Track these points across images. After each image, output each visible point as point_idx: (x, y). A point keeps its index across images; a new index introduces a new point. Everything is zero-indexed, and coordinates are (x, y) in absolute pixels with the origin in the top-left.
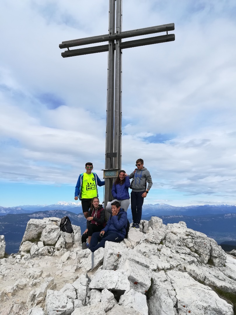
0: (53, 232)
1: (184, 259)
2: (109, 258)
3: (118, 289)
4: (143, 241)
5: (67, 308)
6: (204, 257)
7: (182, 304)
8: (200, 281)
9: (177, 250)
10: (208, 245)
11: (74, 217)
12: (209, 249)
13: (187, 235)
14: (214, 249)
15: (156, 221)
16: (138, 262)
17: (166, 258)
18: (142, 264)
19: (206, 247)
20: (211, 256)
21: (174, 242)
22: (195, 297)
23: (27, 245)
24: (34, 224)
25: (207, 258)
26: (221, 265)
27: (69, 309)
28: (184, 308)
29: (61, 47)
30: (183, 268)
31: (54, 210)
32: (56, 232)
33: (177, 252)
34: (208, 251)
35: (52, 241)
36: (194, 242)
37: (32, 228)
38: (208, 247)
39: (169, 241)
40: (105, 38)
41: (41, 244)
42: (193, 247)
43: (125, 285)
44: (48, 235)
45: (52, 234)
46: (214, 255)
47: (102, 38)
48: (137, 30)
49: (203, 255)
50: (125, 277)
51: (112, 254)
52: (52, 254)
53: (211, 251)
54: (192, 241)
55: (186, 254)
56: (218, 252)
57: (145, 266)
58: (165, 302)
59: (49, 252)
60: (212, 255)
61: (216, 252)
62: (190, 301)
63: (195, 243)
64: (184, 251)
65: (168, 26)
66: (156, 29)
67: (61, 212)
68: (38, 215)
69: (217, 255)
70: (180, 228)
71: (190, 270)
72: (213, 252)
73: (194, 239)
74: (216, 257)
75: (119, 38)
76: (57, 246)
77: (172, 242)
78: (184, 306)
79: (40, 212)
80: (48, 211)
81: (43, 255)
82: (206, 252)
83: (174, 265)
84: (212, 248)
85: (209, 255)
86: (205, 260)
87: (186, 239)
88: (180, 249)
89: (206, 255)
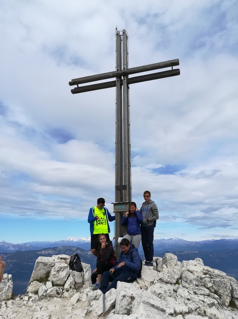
0: (62, 271)
1: (204, 302)
2: (122, 301)
4: (158, 280)
6: (225, 299)
9: (195, 291)
10: (229, 284)
11: (84, 254)
12: (229, 289)
13: (205, 274)
14: (235, 290)
15: (170, 258)
16: (153, 306)
17: (183, 300)
18: (157, 308)
19: (226, 287)
20: (232, 297)
21: (191, 281)
23: (35, 285)
24: (42, 262)
25: (228, 300)
29: (71, 84)
30: (203, 312)
31: (64, 247)
32: (66, 270)
33: (195, 293)
34: (229, 291)
35: (61, 280)
36: (212, 282)
37: (41, 267)
38: (229, 287)
39: (186, 280)
40: (113, 74)
41: (49, 284)
42: (212, 287)
44: (57, 274)
45: (61, 273)
46: (236, 296)
47: (109, 75)
48: (143, 66)
49: (224, 296)
51: (124, 296)
52: (61, 296)
53: (232, 291)
54: (211, 280)
55: (205, 295)
57: (161, 309)
59: (58, 293)
60: (234, 296)
61: (237, 292)
63: (214, 282)
64: (203, 292)
65: (173, 62)
66: (162, 65)
67: (71, 248)
68: (46, 252)
70: (196, 265)
71: (211, 314)
72: (235, 292)
73: (213, 278)
75: (126, 74)
76: (67, 286)
77: (188, 281)
79: (49, 248)
80: (57, 248)
81: (52, 297)
82: (226, 293)
83: (193, 309)
84: (232, 288)
85: (230, 296)
86: (227, 302)
87: (203, 278)
88: (198, 289)
89: (227, 296)
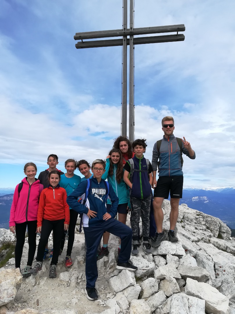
1: (204, 234)
3: (178, 254)
5: (150, 267)
6: (215, 233)
7: (219, 265)
8: (222, 250)
10: (218, 223)
12: (219, 226)
13: (198, 215)
14: (223, 226)
15: (167, 204)
16: (184, 235)
18: (186, 237)
19: (216, 225)
20: (220, 231)
21: (191, 220)
22: (227, 261)
25: (217, 234)
26: (228, 239)
27: (152, 268)
28: (220, 268)
29: (76, 38)
30: (208, 240)
33: (196, 229)
34: (218, 227)
38: (218, 225)
39: (187, 219)
40: (120, 33)
42: (205, 224)
43: (182, 252)
46: (223, 231)
47: (117, 33)
48: (150, 28)
49: (214, 231)
50: (180, 246)
53: (220, 228)
54: (204, 220)
55: (203, 230)
56: (226, 228)
57: (188, 238)
58: (208, 264)
60: (221, 231)
61: (224, 228)
62: (224, 263)
63: (206, 221)
64: (201, 228)
65: (179, 27)
69: (225, 231)
71: (214, 242)
72: (222, 228)
73: (205, 218)
74: (224, 233)
78: (220, 267)
82: (216, 228)
83: (200, 239)
84: (221, 225)
85: (219, 230)
86: (216, 235)
87: (198, 218)
88: (197, 226)
89: (217, 231)
